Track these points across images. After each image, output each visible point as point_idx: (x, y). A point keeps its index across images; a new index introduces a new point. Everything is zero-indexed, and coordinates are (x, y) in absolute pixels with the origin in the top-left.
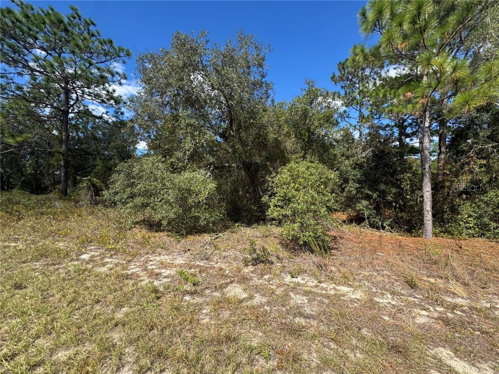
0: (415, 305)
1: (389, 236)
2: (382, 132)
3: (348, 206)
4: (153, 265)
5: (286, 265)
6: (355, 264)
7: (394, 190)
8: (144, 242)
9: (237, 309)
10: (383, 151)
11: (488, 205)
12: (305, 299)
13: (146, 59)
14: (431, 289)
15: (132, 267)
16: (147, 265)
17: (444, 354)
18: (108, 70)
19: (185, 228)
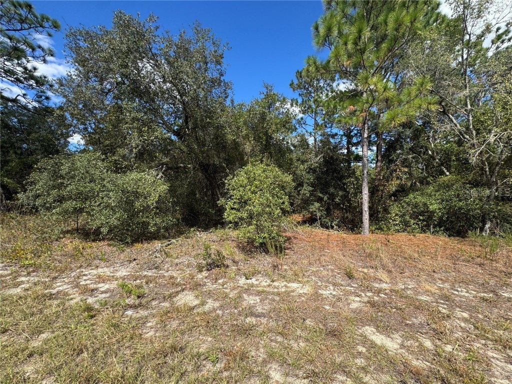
0: (351, 293)
1: (337, 234)
2: (332, 140)
3: (304, 208)
4: (88, 279)
5: (242, 267)
6: (306, 262)
7: (340, 193)
8: (76, 255)
9: (187, 316)
10: (332, 157)
11: (409, 205)
12: (258, 299)
13: (80, 35)
14: (364, 278)
15: (58, 284)
16: (80, 280)
17: (369, 331)
18: (25, 41)
19: (131, 236)
